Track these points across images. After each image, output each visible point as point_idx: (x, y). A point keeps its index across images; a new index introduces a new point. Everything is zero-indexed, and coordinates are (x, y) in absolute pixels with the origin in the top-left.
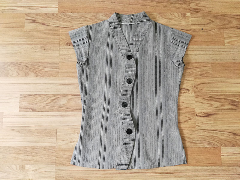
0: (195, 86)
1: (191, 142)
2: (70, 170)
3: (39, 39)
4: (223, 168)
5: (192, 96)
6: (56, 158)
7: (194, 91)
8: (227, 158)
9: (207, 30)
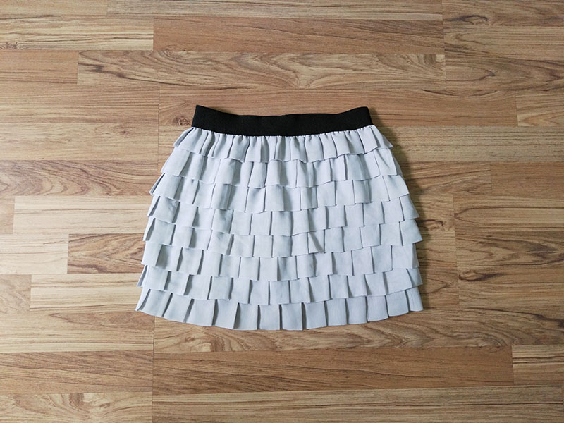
0: (456, 214)
1: (448, 336)
2: (185, 403)
3: (111, 110)
4: (516, 390)
5: (449, 235)
6: (155, 377)
7: (454, 224)
8: (524, 369)
9: (480, 93)
